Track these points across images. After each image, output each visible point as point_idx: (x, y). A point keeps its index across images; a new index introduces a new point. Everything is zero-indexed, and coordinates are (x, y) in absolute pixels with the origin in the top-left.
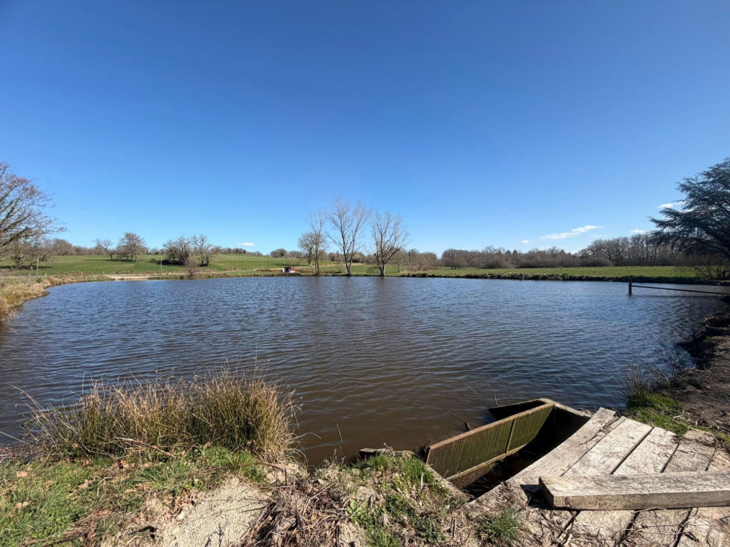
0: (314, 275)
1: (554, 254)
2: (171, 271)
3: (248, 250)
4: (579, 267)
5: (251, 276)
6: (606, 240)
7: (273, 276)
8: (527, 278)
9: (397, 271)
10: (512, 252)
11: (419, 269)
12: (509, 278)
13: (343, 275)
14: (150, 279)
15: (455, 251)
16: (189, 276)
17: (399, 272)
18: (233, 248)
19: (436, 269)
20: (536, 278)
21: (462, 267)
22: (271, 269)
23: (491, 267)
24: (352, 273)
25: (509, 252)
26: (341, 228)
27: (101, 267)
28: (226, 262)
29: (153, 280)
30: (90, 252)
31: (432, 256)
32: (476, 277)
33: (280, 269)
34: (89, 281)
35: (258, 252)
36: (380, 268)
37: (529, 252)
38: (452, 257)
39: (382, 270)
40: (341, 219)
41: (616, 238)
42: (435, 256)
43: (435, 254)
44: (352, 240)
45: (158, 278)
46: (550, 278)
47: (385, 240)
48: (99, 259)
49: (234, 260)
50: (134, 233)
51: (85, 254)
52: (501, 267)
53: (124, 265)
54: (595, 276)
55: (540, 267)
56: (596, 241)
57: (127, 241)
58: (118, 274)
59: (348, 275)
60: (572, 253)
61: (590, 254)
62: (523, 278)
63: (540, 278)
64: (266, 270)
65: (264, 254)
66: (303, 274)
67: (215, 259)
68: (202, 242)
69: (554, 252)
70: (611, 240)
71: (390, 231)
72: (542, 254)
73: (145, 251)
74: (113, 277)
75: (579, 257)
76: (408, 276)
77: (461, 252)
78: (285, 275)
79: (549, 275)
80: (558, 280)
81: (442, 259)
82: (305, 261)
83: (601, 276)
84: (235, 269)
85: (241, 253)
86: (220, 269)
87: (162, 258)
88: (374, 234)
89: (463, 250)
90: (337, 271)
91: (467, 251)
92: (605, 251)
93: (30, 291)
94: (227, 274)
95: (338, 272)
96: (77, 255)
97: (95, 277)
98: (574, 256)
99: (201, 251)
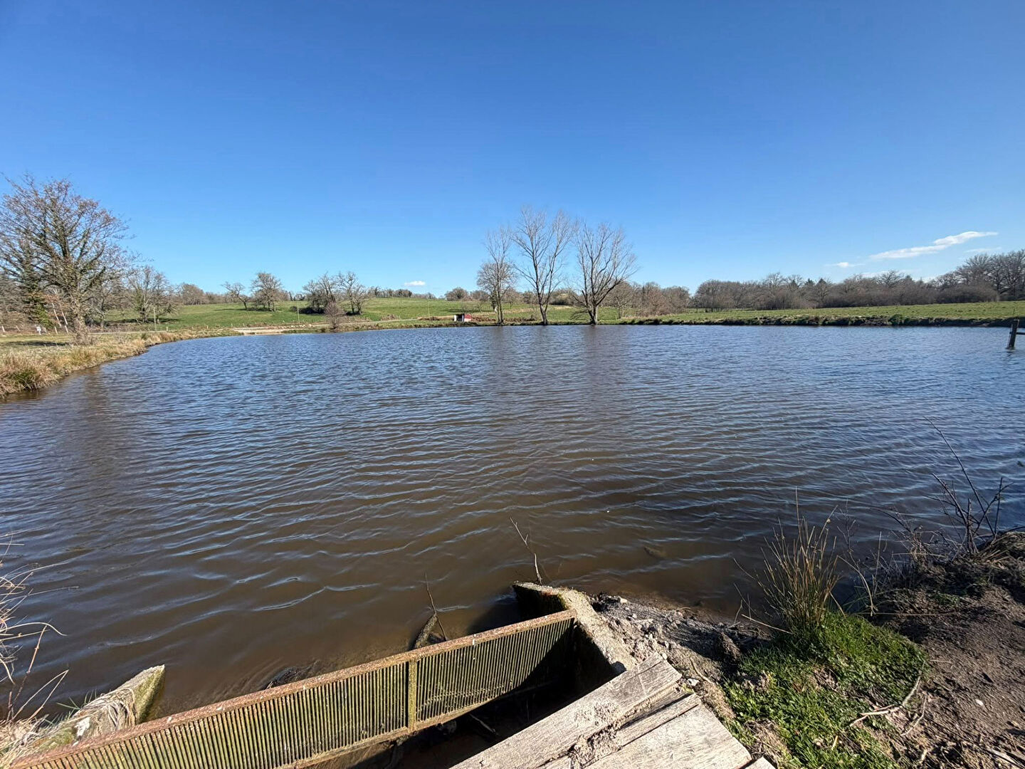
0: (496, 325)
1: (890, 283)
2: (312, 322)
3: (414, 292)
4: (932, 303)
5: (411, 327)
6: (995, 257)
7: (440, 326)
8: (826, 323)
9: (617, 316)
10: (816, 281)
11: (653, 312)
12: (794, 324)
13: (537, 324)
14: (285, 332)
15: (718, 283)
16: (331, 329)
17: (620, 318)
18: (395, 289)
19: (681, 312)
20: (842, 323)
21: (722, 308)
22: (439, 317)
23: (772, 306)
24: (549, 320)
25: (810, 282)
26: (533, 253)
27: (233, 319)
28: (384, 308)
29: (288, 335)
30: (225, 300)
31: (682, 293)
32: (740, 323)
33: (452, 316)
34: (212, 336)
35: (429, 294)
36: (590, 312)
37: (847, 281)
38: (713, 291)
39: (592, 314)
40: (532, 239)
41: (1016, 251)
42: (687, 292)
43: (686, 289)
44: (548, 270)
45: (295, 332)
46: (869, 322)
47: (598, 268)
48: (233, 308)
49: (393, 306)
50: (267, 272)
51: (219, 303)
52: (789, 307)
53: (260, 316)
54: (955, 318)
55: (859, 306)
56: (976, 258)
57: (261, 283)
58: (250, 327)
59: (543, 324)
60: (926, 281)
61: (959, 282)
62: (820, 323)
63: (850, 323)
64: (433, 319)
65: (437, 297)
66: (481, 323)
67: (369, 306)
68: (350, 282)
69: (892, 281)
70: (1006, 254)
71: (606, 254)
72: (868, 284)
73: (285, 297)
74: (241, 331)
75: (938, 288)
76: (632, 323)
77: (729, 284)
78: (456, 325)
79: (868, 318)
80: (883, 325)
81: (696, 297)
82: (488, 305)
83: (966, 318)
84: (393, 317)
85: (405, 296)
86: (374, 318)
87: (304, 305)
88: (581, 260)
89: (732, 281)
90: (529, 317)
91: (738, 284)
92: (989, 275)
93: (118, 350)
94: (380, 325)
95: (531, 320)
96: (210, 303)
97: (220, 331)
98: (929, 286)
99: (350, 295)
